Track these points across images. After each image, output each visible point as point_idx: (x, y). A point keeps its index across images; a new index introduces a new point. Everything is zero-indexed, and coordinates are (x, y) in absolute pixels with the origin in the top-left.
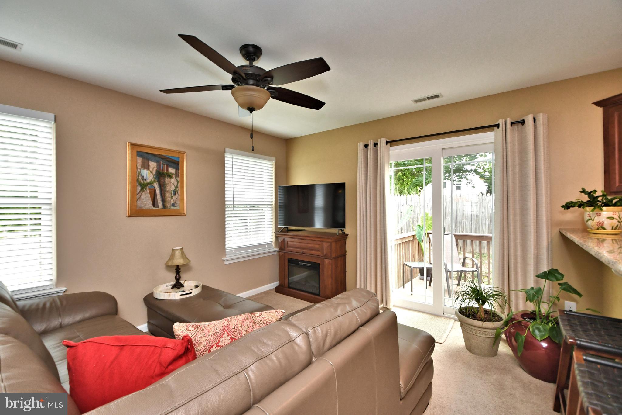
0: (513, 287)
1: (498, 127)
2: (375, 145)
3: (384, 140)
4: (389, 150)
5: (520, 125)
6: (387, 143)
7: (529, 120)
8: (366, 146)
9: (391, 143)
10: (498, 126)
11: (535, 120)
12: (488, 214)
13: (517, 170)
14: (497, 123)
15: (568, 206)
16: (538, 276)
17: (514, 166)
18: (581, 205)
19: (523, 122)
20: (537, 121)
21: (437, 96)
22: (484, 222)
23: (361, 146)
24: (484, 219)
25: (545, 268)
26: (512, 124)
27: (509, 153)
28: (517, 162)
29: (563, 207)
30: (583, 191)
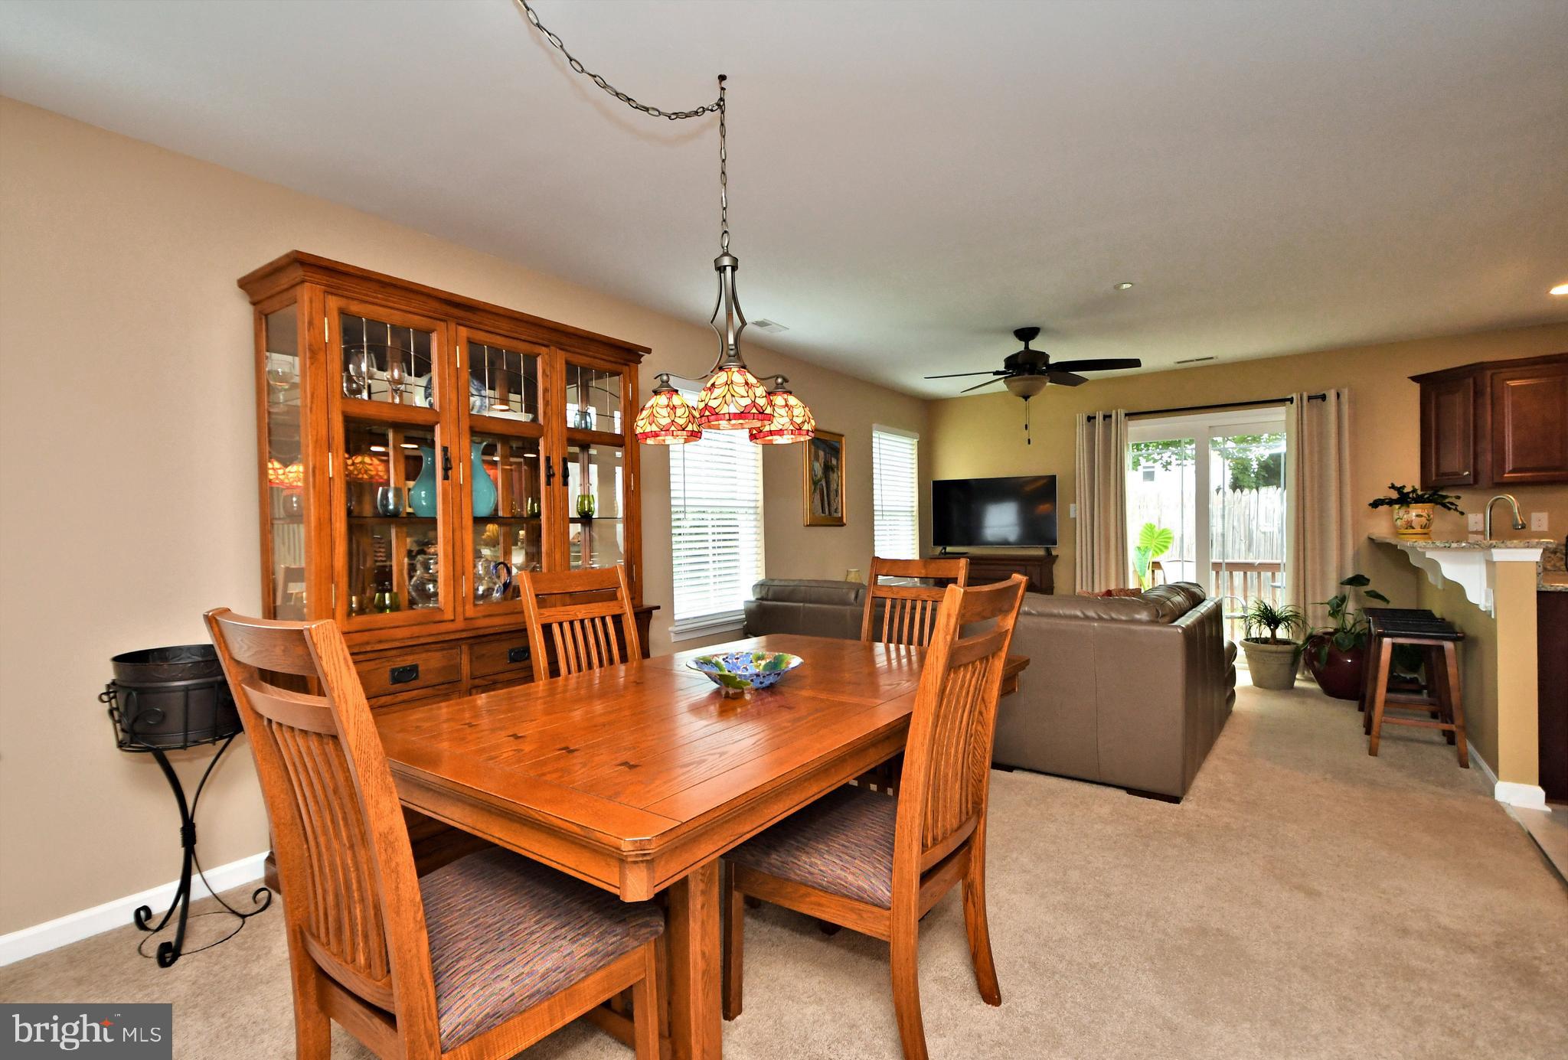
0: (1310, 600)
1: (1292, 403)
2: (1107, 417)
3: (1122, 412)
4: (1127, 426)
5: (1320, 400)
6: (1126, 415)
7: (1332, 396)
8: (1090, 419)
9: (1130, 415)
10: (1291, 400)
11: (1338, 395)
12: (1245, 530)
13: (1316, 459)
14: (1289, 397)
15: (1376, 504)
16: (1342, 584)
17: (1311, 453)
18: (1391, 502)
19: (1323, 397)
20: (1341, 396)
21: (1212, 358)
22: (1237, 547)
23: (1081, 418)
24: (1238, 540)
25: (1350, 574)
26: (1310, 398)
27: (1306, 438)
28: (1316, 449)
29: (1370, 505)
30: (1393, 487)
